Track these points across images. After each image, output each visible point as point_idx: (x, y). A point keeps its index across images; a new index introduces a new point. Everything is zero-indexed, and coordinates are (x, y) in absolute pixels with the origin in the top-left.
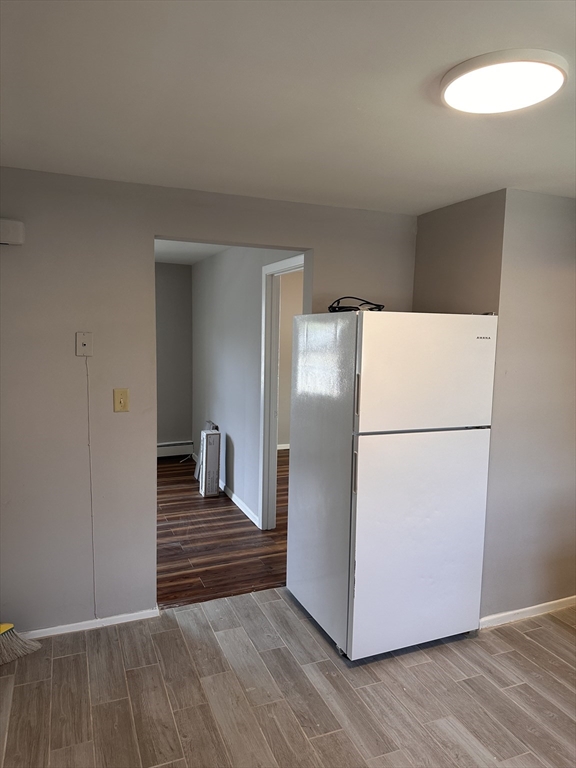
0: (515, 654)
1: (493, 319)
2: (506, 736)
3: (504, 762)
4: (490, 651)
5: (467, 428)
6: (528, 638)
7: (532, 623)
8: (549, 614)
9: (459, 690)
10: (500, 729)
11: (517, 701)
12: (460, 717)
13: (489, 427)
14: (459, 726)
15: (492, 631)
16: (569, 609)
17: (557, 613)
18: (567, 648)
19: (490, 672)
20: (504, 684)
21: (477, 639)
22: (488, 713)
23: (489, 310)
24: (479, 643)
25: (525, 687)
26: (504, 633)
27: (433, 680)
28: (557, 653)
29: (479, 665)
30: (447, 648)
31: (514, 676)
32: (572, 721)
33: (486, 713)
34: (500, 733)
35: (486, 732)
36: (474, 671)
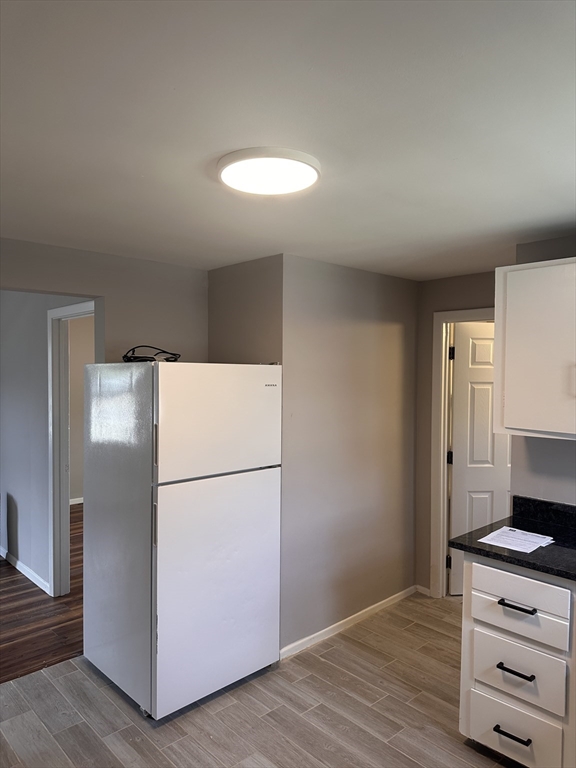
0: (312, 677)
1: (278, 368)
2: (307, 759)
4: (289, 679)
5: (261, 468)
6: (323, 660)
7: (326, 644)
8: (340, 634)
9: (263, 725)
10: (301, 754)
11: (315, 723)
12: (264, 751)
13: (280, 466)
14: (264, 760)
15: (292, 660)
16: (356, 626)
17: (347, 631)
18: (356, 662)
19: (291, 700)
20: (302, 708)
21: (278, 671)
22: (290, 741)
24: (279, 673)
25: (322, 707)
26: (302, 659)
27: (239, 720)
28: (348, 669)
29: (281, 695)
30: (251, 685)
31: (312, 699)
32: (361, 730)
33: (288, 742)
34: (301, 758)
35: (289, 760)
36: (276, 703)
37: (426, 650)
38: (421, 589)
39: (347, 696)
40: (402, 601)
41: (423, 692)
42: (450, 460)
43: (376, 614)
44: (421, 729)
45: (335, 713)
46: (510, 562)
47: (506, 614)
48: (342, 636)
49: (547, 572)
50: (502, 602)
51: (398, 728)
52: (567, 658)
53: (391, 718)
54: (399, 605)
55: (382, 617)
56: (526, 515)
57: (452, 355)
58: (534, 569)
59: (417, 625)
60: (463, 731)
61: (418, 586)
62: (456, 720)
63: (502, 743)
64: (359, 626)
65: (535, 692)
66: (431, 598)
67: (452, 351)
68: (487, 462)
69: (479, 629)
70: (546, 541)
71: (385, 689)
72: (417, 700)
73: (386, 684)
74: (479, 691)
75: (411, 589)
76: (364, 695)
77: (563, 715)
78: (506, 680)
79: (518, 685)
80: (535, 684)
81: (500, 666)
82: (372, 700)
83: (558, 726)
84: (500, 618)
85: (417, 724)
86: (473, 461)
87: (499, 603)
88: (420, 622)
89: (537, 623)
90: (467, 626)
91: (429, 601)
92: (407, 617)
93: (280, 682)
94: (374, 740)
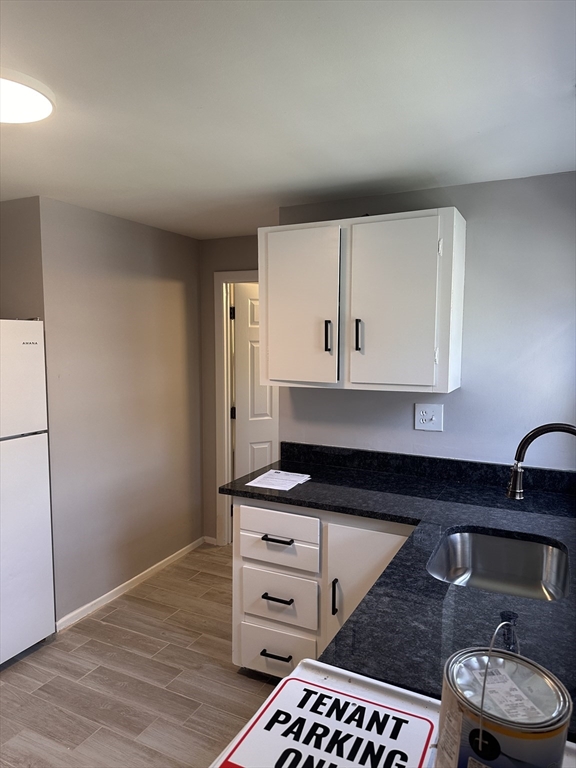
0: (92, 643)
1: (39, 324)
2: (80, 723)
3: (77, 748)
4: (66, 649)
5: (23, 435)
6: (104, 623)
7: (108, 608)
8: (124, 595)
9: (33, 700)
10: (74, 719)
11: (93, 687)
12: (33, 726)
13: (45, 431)
14: (34, 736)
15: (71, 630)
16: (141, 585)
17: (131, 591)
18: (138, 620)
19: (66, 669)
20: (78, 674)
21: (55, 643)
22: (63, 709)
23: (32, 312)
24: (56, 646)
25: (101, 670)
26: (81, 627)
27: (6, 702)
28: (130, 627)
29: (56, 666)
30: (21, 663)
31: (89, 663)
32: (140, 682)
33: (61, 711)
34: (74, 723)
35: (60, 729)
36: (50, 675)
37: (209, 596)
38: (209, 539)
39: (128, 653)
40: (190, 553)
41: (204, 635)
42: (233, 416)
43: (163, 570)
44: (198, 668)
45: (114, 672)
46: (271, 500)
47: (269, 547)
48: (126, 597)
49: (301, 505)
50: (265, 538)
51: (176, 672)
52: (318, 579)
53: (171, 664)
54: (187, 558)
55: (168, 572)
56: (292, 457)
57: (233, 316)
58: (290, 503)
59: (203, 574)
60: (236, 661)
61: (205, 538)
62: (229, 653)
63: (269, 665)
64: (144, 585)
65: (294, 614)
66: (218, 546)
67: (233, 310)
68: (266, 415)
69: (247, 566)
70: (304, 478)
71: (166, 639)
72: (197, 644)
73: (167, 634)
74: (248, 622)
75: (199, 541)
76: (146, 649)
77: (316, 629)
78: (271, 608)
79: (280, 610)
80: (294, 606)
81: (265, 596)
82: (152, 652)
83: (312, 639)
84: (264, 553)
85: (195, 665)
86: (254, 415)
87: (263, 539)
88: (204, 571)
89: (294, 552)
90: (237, 564)
91: (215, 550)
92: (193, 568)
93: (55, 654)
94: (153, 688)
